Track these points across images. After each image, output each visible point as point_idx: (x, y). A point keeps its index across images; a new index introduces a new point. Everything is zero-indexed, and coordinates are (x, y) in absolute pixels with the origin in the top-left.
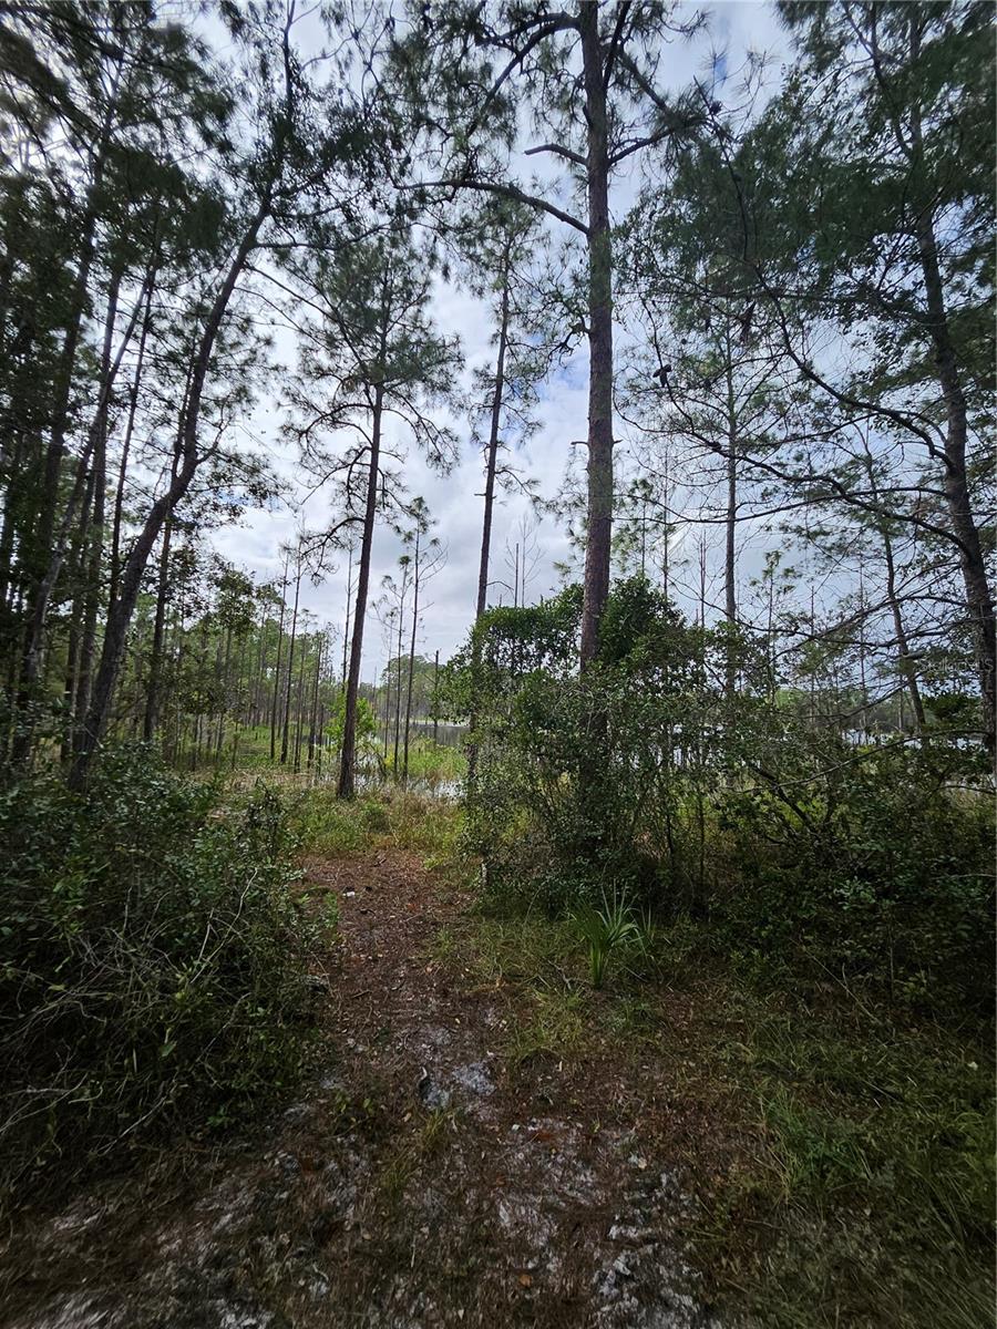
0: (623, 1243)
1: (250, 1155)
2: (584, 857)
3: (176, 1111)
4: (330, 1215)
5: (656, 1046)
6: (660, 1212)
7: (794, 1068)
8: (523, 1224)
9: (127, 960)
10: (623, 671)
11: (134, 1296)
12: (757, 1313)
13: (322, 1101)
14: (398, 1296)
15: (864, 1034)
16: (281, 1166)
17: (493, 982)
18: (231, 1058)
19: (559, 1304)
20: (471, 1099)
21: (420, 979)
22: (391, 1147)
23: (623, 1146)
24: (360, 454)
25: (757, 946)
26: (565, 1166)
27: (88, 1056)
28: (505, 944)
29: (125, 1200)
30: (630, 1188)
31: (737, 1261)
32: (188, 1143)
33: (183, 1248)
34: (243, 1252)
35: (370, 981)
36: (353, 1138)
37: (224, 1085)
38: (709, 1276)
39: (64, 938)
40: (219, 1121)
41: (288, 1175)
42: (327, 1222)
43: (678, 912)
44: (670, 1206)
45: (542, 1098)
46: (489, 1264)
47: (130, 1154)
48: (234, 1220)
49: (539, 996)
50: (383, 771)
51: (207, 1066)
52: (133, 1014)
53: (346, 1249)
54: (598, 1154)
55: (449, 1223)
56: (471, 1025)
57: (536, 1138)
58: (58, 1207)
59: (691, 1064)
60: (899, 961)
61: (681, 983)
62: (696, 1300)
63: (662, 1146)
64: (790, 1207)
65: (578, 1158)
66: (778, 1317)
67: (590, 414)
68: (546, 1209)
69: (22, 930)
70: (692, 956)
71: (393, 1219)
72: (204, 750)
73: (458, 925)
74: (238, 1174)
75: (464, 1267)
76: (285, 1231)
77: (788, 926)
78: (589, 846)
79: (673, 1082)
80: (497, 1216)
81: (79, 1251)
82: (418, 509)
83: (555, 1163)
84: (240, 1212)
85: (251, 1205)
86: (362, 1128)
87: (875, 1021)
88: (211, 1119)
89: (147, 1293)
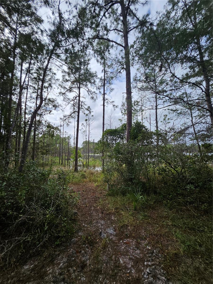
0: (148, 266)
1: (65, 250)
2: (130, 182)
3: (48, 241)
4: (84, 263)
5: (150, 222)
6: (155, 258)
7: (180, 226)
8: (125, 262)
9: (35, 209)
10: (136, 142)
11: (43, 283)
12: (179, 280)
13: (79, 238)
14: (101, 280)
15: (194, 218)
16: (72, 252)
17: (113, 210)
18: (59, 229)
19: (135, 280)
20: (111, 236)
21: (97, 210)
22: (95, 247)
23: (145, 244)
24: (76, 98)
25: (169, 200)
26: (133, 249)
27: (28, 230)
28: (114, 201)
29: (39, 261)
30: (148, 253)
31: (173, 269)
32: (51, 248)
33: (53, 271)
34: (66, 272)
35: (86, 211)
36: (87, 245)
37: (58, 235)
38: (167, 272)
39: (22, 205)
40: (58, 243)
41: (74, 254)
42: (83, 264)
43: (151, 193)
44: (157, 257)
45: (126, 235)
46: (119, 272)
47: (39, 251)
48: (63, 264)
49: (123, 213)
50: (83, 165)
51: (54, 231)
52: (37, 221)
53: (88, 270)
54: (140, 246)
55: (109, 263)
56: (109, 219)
57: (126, 243)
58: (25, 263)
59: (158, 226)
60: (200, 201)
61: (153, 208)
62: (165, 278)
63: (153, 244)
64: (183, 256)
65: (136, 247)
66: (184, 281)
67: (126, 87)
68: (130, 259)
69: (12, 203)
70: (155, 202)
71: (97, 263)
72: (45, 163)
73: (103, 198)
74: (63, 254)
75: (114, 272)
76: (75, 267)
77: (175, 195)
78: (131, 180)
79: (154, 230)
80: (120, 261)
81: (30, 273)
82: (88, 109)
83: (131, 249)
84: (64, 263)
85: (67, 261)
86: (88, 243)
87: (196, 215)
88: (56, 243)
89: (46, 282)
